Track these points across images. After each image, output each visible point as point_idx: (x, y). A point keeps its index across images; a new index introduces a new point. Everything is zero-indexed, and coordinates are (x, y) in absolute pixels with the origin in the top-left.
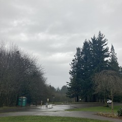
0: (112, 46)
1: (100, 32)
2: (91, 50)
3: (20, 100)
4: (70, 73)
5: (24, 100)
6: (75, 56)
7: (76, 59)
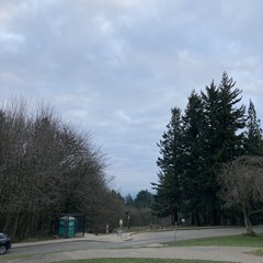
0: (251, 104)
1: (225, 75)
2: (206, 114)
3: (62, 223)
4: (159, 164)
5: (71, 224)
6: (168, 126)
7: (170, 132)
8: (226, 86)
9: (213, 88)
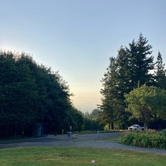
1: (141, 35)
2: (129, 60)
4: (101, 93)
6: (107, 69)
7: (108, 73)
8: (142, 43)
9: (133, 44)
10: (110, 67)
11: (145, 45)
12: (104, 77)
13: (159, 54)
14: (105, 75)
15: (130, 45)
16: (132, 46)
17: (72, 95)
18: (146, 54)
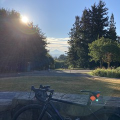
2: (90, 19)
4: (68, 43)
6: (73, 25)
7: (74, 28)
8: (101, 6)
9: (95, 7)
10: (76, 23)
11: (103, 8)
12: (71, 32)
13: (112, 15)
14: (72, 30)
15: (92, 7)
16: (94, 8)
17: (49, 43)
18: (104, 14)
